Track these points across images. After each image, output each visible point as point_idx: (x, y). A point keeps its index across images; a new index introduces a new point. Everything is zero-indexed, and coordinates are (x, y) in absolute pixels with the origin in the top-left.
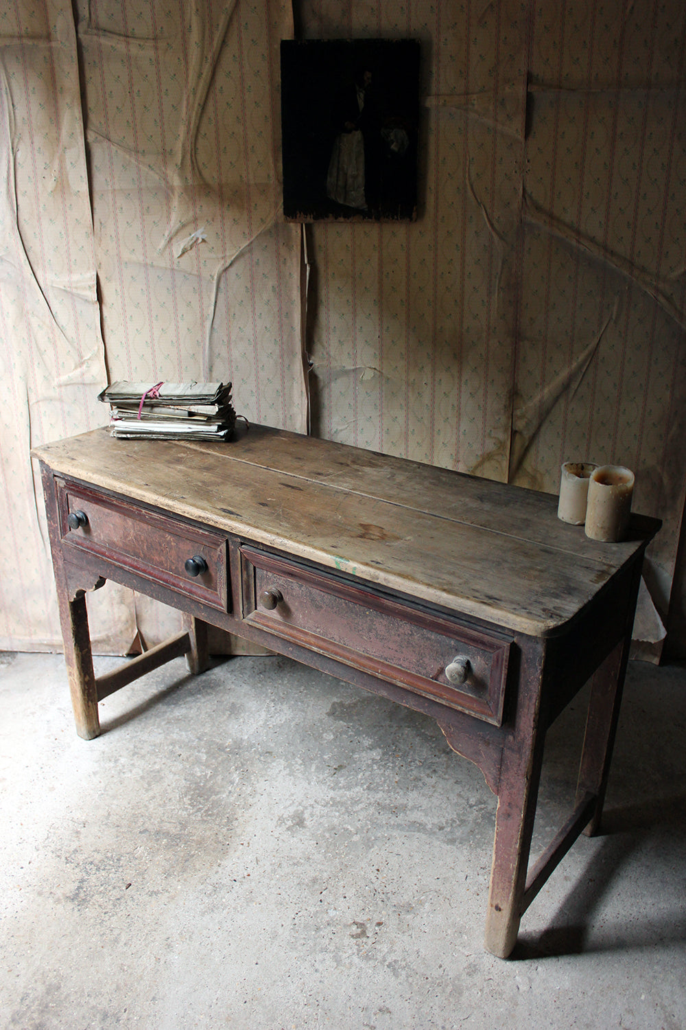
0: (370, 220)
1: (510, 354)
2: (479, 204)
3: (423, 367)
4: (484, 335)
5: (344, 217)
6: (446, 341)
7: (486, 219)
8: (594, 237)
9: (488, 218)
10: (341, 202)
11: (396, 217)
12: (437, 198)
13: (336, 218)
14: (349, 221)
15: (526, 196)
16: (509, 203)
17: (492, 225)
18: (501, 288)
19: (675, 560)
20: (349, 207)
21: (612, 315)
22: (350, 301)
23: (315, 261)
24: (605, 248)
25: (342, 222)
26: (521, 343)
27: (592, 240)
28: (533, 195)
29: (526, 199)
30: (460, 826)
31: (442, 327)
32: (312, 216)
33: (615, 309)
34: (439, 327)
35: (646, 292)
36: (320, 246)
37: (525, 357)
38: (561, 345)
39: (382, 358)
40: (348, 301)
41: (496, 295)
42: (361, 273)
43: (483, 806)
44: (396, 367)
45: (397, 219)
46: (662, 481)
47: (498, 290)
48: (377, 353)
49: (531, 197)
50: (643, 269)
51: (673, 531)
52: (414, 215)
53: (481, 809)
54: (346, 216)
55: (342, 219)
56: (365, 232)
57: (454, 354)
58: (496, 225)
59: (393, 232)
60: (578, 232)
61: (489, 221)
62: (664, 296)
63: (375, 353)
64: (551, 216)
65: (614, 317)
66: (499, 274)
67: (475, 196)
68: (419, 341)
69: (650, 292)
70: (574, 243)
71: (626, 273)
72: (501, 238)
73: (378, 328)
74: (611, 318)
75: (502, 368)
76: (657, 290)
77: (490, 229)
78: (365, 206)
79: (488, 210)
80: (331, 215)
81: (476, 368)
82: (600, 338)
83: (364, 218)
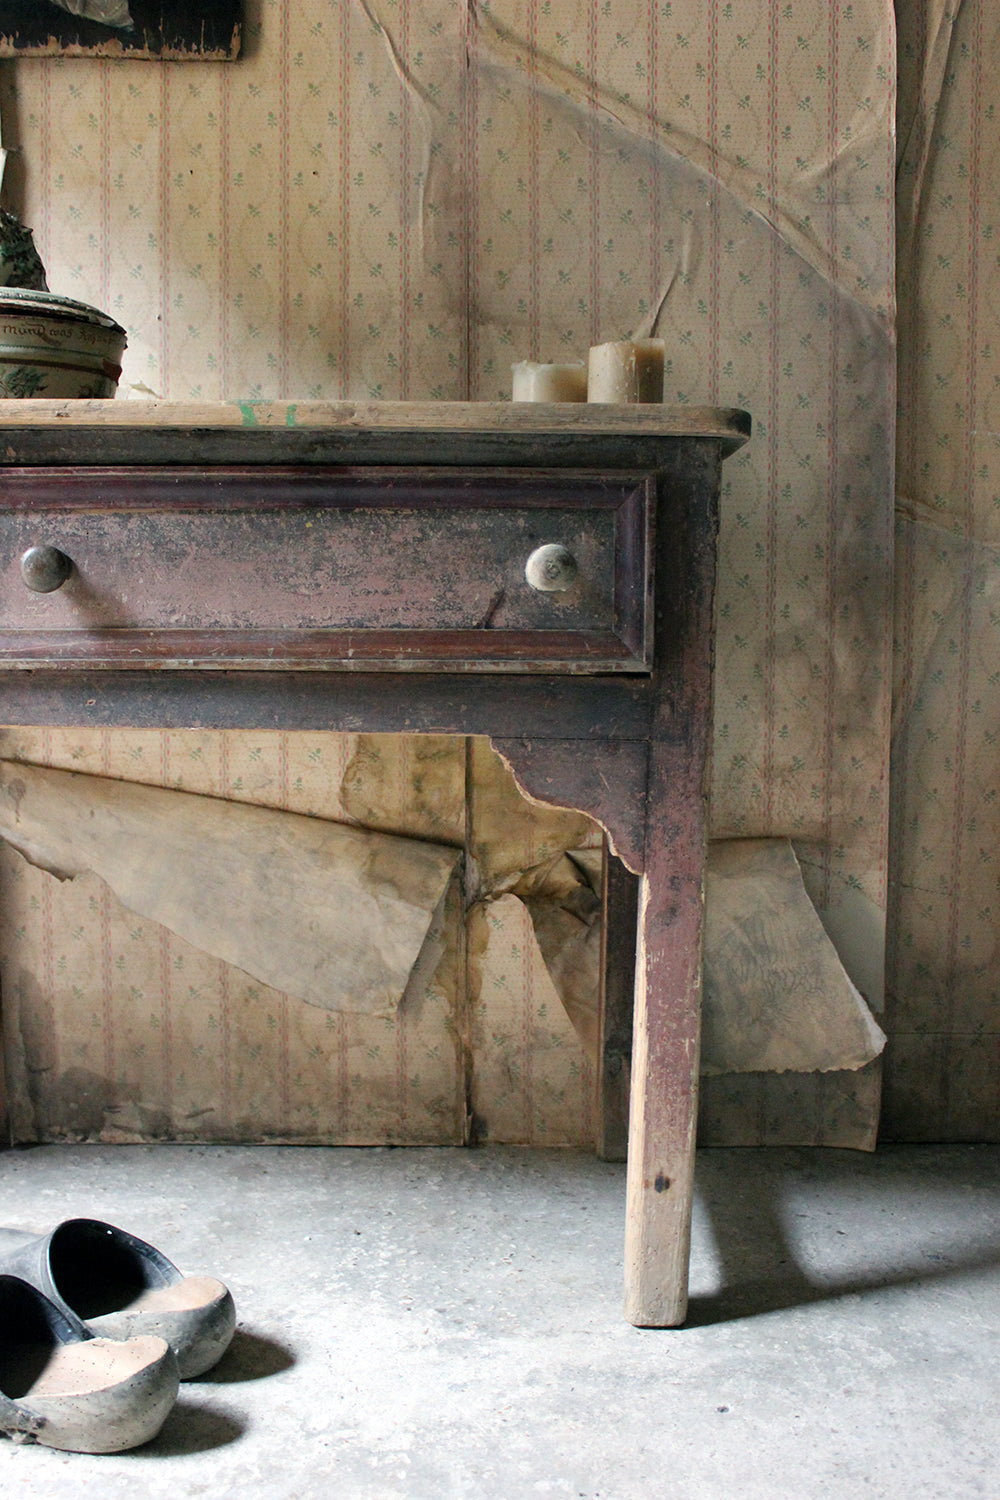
0: (139, 53)
1: (456, 355)
2: (377, 26)
3: (259, 387)
4: (397, 311)
5: (83, 44)
6: (310, 327)
7: (392, 57)
8: (627, 95)
9: (396, 55)
10: (76, 10)
11: (195, 47)
12: (287, 15)
13: (64, 46)
14: (91, 52)
15: (476, 8)
16: (440, 25)
17: (405, 70)
18: (430, 206)
19: (884, 863)
20: (94, 21)
21: (679, 264)
22: (97, 236)
23: (20, 148)
24: (653, 117)
25: (74, 57)
26: (481, 329)
27: (624, 100)
28: (492, 8)
29: (475, 16)
30: (259, 1482)
31: (300, 295)
32: (12, 40)
33: (686, 249)
34: (294, 295)
35: (750, 213)
36: (32, 116)
37: (490, 362)
38: (570, 333)
39: (166, 367)
40: (91, 237)
41: (421, 220)
42: (121, 176)
43: (346, 1434)
44: (199, 387)
45: (198, 51)
46: (832, 659)
47: (424, 209)
48: (156, 355)
49: (485, 11)
50: (740, 163)
51: (873, 788)
52: (235, 43)
53: (341, 1439)
54: (87, 42)
55: (76, 49)
56: (131, 87)
57: (330, 355)
58: (414, 70)
59: (191, 86)
60: (593, 85)
61: (400, 62)
62: (789, 219)
63: (151, 356)
64: (532, 49)
65: (685, 269)
66: (425, 176)
67: (369, 13)
68: (250, 326)
69: (760, 210)
70: (584, 105)
71: (702, 168)
72: (426, 97)
73: (157, 300)
74: (679, 272)
75: (440, 387)
76: (774, 207)
77: (402, 78)
78: (130, 21)
79: (396, 40)
80: (53, 38)
81: (379, 387)
82: (658, 316)
83: (126, 46)
